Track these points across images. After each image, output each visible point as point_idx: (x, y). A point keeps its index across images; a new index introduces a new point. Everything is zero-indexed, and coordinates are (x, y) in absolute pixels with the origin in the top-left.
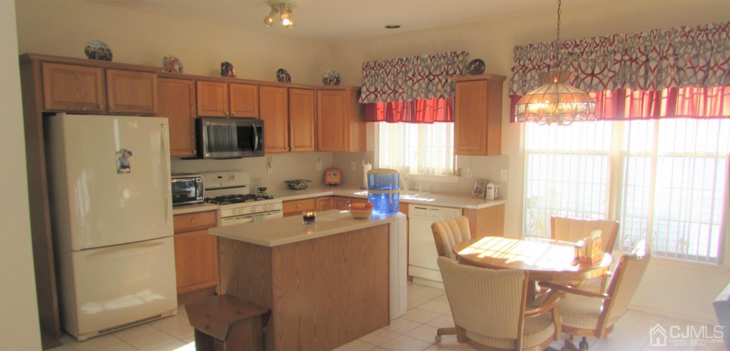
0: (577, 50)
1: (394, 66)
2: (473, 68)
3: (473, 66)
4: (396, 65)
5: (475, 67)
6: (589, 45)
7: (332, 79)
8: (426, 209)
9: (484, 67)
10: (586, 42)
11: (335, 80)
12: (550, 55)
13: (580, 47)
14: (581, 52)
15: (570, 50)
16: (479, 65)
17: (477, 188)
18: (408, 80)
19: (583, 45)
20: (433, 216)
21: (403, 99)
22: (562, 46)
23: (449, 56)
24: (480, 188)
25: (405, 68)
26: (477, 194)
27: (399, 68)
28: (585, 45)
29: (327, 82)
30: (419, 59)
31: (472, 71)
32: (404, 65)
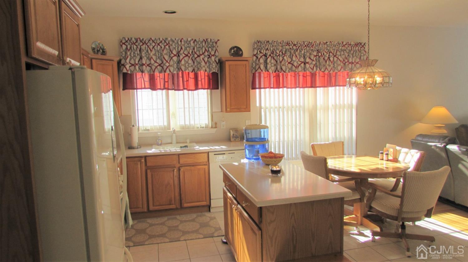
0: (295, 48)
1: (159, 44)
2: (233, 52)
3: (233, 50)
4: (160, 43)
5: (234, 51)
6: (301, 45)
7: (98, 49)
8: (224, 154)
9: (241, 52)
10: (299, 43)
11: (101, 51)
12: (279, 49)
13: (296, 46)
14: (296, 49)
15: (291, 47)
16: (237, 50)
17: (233, 135)
18: (173, 57)
19: (298, 45)
20: (232, 158)
21: (170, 71)
22: (286, 44)
23: (209, 42)
24: (236, 135)
25: (169, 47)
26: (235, 139)
27: (163, 46)
28: (299, 45)
29: (95, 52)
30: (182, 40)
31: (233, 54)
32: (167, 44)
